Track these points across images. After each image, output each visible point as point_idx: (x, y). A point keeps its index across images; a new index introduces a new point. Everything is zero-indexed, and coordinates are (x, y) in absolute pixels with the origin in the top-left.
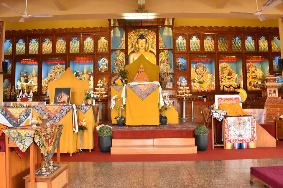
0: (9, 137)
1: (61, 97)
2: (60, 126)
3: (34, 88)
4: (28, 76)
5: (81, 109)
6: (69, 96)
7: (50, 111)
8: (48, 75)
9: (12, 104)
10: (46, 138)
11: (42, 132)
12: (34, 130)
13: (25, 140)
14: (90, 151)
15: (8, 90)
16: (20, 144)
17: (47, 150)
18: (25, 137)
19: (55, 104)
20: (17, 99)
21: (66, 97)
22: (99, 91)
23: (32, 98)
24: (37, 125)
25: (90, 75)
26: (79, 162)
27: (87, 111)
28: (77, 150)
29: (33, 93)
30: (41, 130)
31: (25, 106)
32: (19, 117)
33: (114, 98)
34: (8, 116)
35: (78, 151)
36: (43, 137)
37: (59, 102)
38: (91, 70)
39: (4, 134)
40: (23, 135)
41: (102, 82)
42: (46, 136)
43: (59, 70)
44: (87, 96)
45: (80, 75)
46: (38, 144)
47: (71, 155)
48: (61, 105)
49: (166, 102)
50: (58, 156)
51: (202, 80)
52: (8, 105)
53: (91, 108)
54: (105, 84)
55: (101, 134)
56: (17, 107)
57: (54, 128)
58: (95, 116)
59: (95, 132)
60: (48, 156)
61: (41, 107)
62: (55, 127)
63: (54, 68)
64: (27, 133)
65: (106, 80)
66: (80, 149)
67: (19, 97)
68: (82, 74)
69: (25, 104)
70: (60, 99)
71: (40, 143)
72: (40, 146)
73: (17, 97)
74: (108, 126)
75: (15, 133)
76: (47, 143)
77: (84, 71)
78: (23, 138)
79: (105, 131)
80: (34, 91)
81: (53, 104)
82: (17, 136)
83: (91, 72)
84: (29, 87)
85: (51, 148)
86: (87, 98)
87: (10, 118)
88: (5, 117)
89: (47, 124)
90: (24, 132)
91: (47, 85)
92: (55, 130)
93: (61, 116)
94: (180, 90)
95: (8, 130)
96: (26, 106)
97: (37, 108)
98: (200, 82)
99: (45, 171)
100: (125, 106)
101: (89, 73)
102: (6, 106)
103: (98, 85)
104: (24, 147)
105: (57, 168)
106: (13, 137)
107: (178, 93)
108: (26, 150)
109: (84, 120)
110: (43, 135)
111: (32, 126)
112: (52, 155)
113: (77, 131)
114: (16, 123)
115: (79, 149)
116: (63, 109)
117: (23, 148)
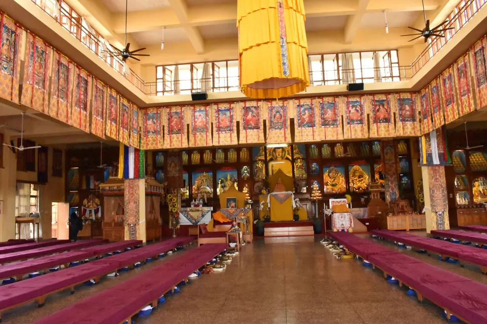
1: (230, 203)
3: (185, 195)
9: (189, 209)
21: (234, 204)
23: (202, 204)
33: (262, 203)
43: (205, 178)
49: (297, 204)
51: (334, 183)
56: (193, 211)
59: (254, 225)
67: (193, 204)
69: (198, 209)
70: (230, 205)
77: (228, 178)
94: (313, 193)
98: (333, 185)
100: (269, 208)
107: (311, 196)
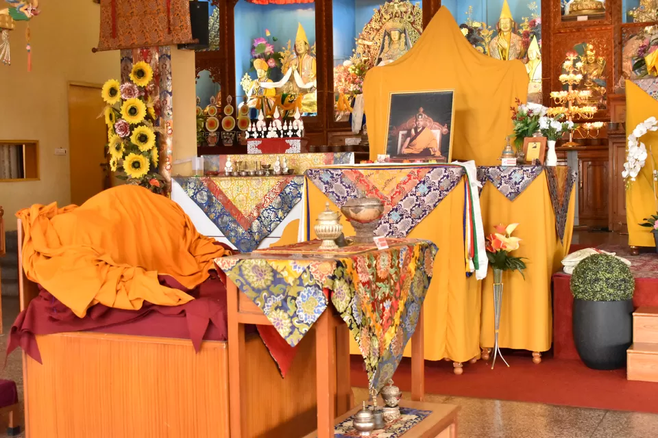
0: (238, 284)
1: (413, 131)
2: (423, 248)
3: (303, 101)
4: (279, 56)
5: (497, 183)
6: (449, 128)
7: (374, 187)
8: (355, 47)
9: (230, 162)
10: (373, 295)
11: (359, 270)
12: (331, 261)
13: (299, 298)
14: (537, 360)
15: (212, 111)
16: (281, 313)
17: (376, 345)
18: (299, 288)
19: (395, 161)
20: (246, 146)
21: (433, 131)
22: (567, 106)
23: (302, 139)
24: (337, 242)
25: (526, 35)
26: (488, 403)
27: (524, 188)
28: (482, 350)
29: (302, 118)
30: (355, 260)
31: (277, 171)
32: (255, 214)
33: (639, 131)
34: (219, 208)
35: (487, 357)
36: (362, 289)
37: (406, 151)
38: (529, 12)
39: (223, 273)
40: (290, 280)
41: (579, 65)
42: (374, 286)
43: (397, 23)
44: (520, 125)
45: (483, 40)
46: (346, 318)
47: (459, 371)
48: (418, 162)
50: (418, 369)
52: (214, 169)
53: (542, 177)
54: (595, 73)
55: (582, 291)
56: (248, 175)
57: (403, 257)
58: (557, 213)
59: (557, 281)
60: (379, 367)
61: (339, 172)
62: (404, 253)
63: (376, 16)
64: (305, 271)
65: (597, 55)
66: (493, 349)
67: (255, 135)
68: (491, 32)
69: (277, 161)
70: (411, 141)
71: (352, 314)
72: (354, 326)
73: (248, 136)
74: (613, 254)
75: (260, 272)
76: (377, 315)
77: (502, 21)
78: (292, 293)
79: (600, 275)
80: (306, 110)
81: (386, 160)
82: (269, 283)
83: (533, 24)
84: (284, 97)
85: (390, 336)
86: (521, 136)
87: (226, 218)
88: (206, 213)
89: (376, 239)
90: (295, 267)
91: (352, 88)
92: (405, 264)
93: (417, 211)
95: (236, 261)
96: (282, 169)
97: (326, 178)
99: (370, 425)
101: (521, 28)
102: (209, 173)
103: (563, 78)
104: (293, 327)
105: (414, 417)
106: (256, 285)
108: (301, 337)
109: (510, 229)
110: (364, 284)
111: (321, 248)
112: (394, 364)
113: (482, 273)
114: (247, 236)
115: (488, 349)
116: (424, 182)
117: (288, 330)
